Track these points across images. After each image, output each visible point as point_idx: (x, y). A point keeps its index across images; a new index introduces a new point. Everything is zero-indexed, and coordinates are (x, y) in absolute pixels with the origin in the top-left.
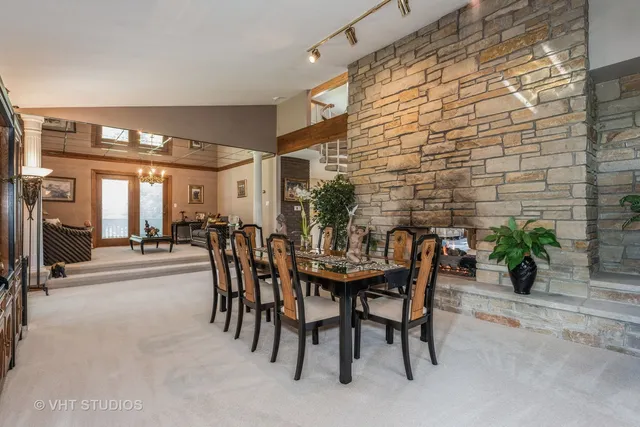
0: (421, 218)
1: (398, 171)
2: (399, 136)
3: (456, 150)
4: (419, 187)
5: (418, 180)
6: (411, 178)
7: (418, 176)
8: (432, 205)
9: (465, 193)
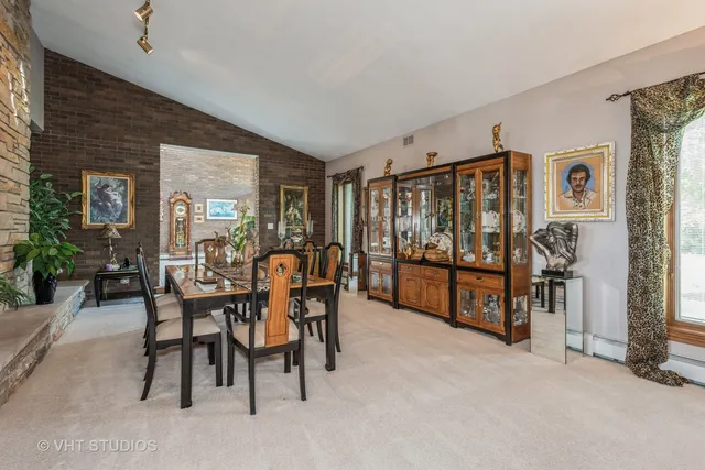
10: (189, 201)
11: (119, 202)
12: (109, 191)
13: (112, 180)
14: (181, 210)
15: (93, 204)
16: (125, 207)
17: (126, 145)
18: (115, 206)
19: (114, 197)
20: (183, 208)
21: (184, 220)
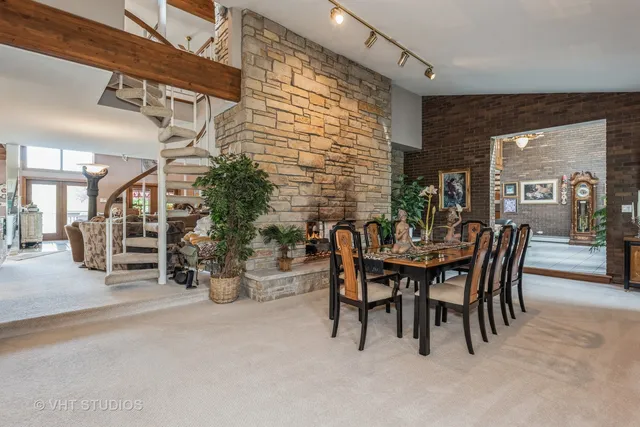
0: (326, 213)
1: (307, 168)
2: (310, 134)
3: (347, 162)
4: (325, 186)
5: (323, 179)
6: (319, 177)
7: (325, 176)
8: (334, 203)
9: (352, 195)
10: (593, 181)
11: (461, 191)
12: (454, 184)
13: (456, 175)
14: (584, 192)
15: (446, 193)
16: (464, 194)
17: (465, 146)
18: (458, 194)
19: (457, 187)
20: (587, 190)
21: (588, 203)
